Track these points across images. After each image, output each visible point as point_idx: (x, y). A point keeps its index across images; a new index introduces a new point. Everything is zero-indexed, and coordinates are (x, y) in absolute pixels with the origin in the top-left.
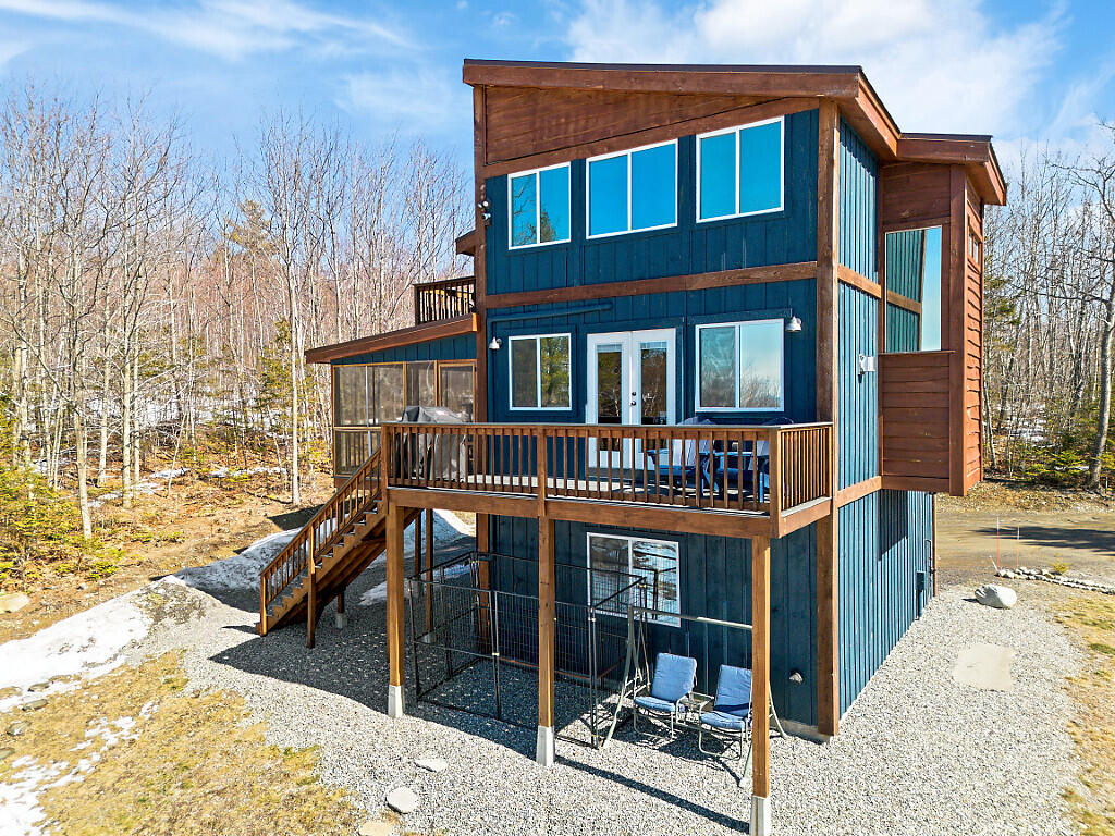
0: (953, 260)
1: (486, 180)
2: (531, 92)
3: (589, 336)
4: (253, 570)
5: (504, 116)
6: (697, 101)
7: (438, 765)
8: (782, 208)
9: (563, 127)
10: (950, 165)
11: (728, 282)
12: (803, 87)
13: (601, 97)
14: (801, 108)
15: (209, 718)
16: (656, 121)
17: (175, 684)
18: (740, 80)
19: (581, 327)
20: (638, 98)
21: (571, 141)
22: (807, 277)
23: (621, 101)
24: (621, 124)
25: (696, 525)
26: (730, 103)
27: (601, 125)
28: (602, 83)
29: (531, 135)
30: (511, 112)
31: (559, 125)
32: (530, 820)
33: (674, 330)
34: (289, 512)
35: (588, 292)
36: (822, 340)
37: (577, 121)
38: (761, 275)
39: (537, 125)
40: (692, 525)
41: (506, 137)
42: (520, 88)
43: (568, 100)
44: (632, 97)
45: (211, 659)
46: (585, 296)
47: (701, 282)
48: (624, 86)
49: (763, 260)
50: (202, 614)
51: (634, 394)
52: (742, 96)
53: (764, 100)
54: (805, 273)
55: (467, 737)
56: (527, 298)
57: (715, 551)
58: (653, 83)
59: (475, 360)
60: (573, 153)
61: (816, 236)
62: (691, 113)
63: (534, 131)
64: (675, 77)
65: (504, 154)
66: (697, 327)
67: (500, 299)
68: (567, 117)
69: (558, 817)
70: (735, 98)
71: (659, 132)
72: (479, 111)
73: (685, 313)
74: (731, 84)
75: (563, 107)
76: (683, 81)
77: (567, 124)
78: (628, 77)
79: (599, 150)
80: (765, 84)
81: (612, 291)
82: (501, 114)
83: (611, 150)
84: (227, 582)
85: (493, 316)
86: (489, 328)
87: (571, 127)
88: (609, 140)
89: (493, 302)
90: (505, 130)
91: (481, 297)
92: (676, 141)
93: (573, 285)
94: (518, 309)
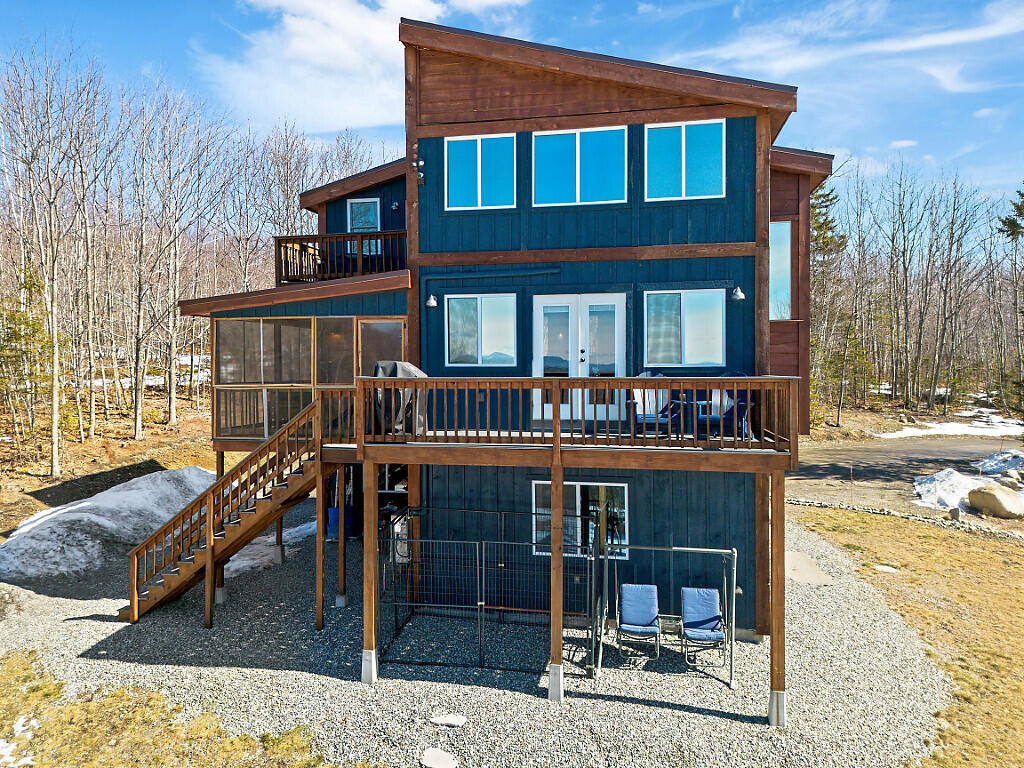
0: (802, 249)
1: (419, 139)
2: (471, 62)
3: (535, 297)
4: (51, 553)
5: (439, 81)
6: (645, 94)
7: (458, 720)
8: (724, 196)
9: (507, 100)
10: (798, 175)
11: (676, 254)
12: (750, 97)
13: (549, 78)
14: (741, 114)
15: (127, 721)
16: (606, 107)
17: (45, 690)
18: (694, 83)
19: (528, 288)
20: (586, 84)
21: (517, 114)
22: (746, 254)
23: (571, 83)
24: (569, 106)
25: (719, 464)
26: (678, 102)
27: (548, 104)
28: (558, 65)
29: (471, 103)
30: (446, 77)
31: (503, 97)
32: (584, 752)
33: (624, 295)
34: (48, 485)
35: (536, 256)
36: (760, 307)
37: (522, 96)
38: (707, 250)
39: (479, 94)
40: (715, 465)
41: (443, 101)
42: (459, 55)
43: (513, 75)
44: (580, 83)
45: (82, 656)
46: (532, 259)
47: (651, 253)
48: (582, 71)
49: (706, 238)
50: (19, 609)
51: (582, 352)
52: (688, 96)
53: (708, 103)
54: (746, 251)
55: (467, 688)
56: (470, 258)
57: (662, 490)
58: (611, 73)
59: (406, 317)
60: (520, 125)
61: (754, 222)
62: (640, 104)
63: (475, 99)
64: (631, 71)
65: (442, 117)
66: (646, 293)
67: (435, 257)
68: (512, 90)
69: (609, 745)
70: (682, 98)
71: (609, 117)
72: (412, 71)
73: (634, 281)
74: (685, 86)
75: (507, 81)
76: (641, 76)
77: (512, 97)
78: (586, 64)
79: (548, 126)
80: (717, 91)
81: (561, 256)
82: (437, 78)
83: (560, 127)
84: (22, 569)
85: (426, 274)
86: (423, 286)
87: (516, 101)
88: (558, 118)
89: (427, 260)
90: (442, 94)
91: (413, 254)
92: (625, 127)
93: (519, 249)
94: (456, 268)
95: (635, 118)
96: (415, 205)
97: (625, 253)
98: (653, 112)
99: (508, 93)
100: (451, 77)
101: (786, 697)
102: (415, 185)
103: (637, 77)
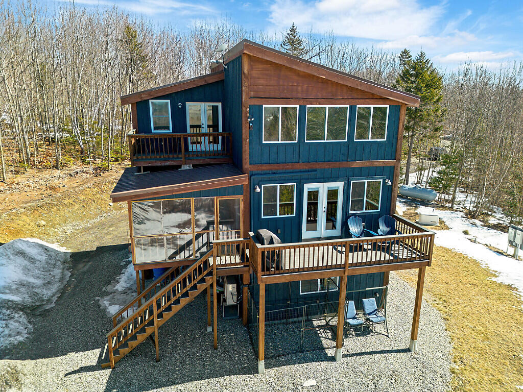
1: (250, 105)
3: (305, 184)
5: (260, 74)
6: (358, 91)
8: (385, 140)
9: (295, 87)
11: (365, 165)
14: (395, 104)
16: (341, 96)
18: (382, 91)
19: (302, 181)
21: (300, 96)
24: (324, 94)
26: (371, 96)
30: (264, 72)
31: (293, 86)
33: (343, 182)
37: (302, 86)
39: (281, 83)
41: (262, 85)
44: (329, 82)
46: (305, 167)
49: (377, 158)
54: (391, 164)
56: (275, 167)
59: (243, 196)
60: (301, 102)
62: (356, 96)
63: (279, 86)
65: (262, 94)
66: (352, 182)
68: (297, 82)
70: (373, 94)
72: (246, 67)
75: (295, 78)
77: (297, 86)
78: (337, 76)
80: (391, 95)
81: (317, 166)
82: (258, 72)
85: (253, 175)
86: (252, 181)
87: (299, 88)
88: (319, 100)
89: (254, 169)
90: (262, 81)
91: (247, 165)
92: (348, 106)
93: (299, 162)
94: (268, 172)
95: (353, 102)
96: (248, 140)
97: (345, 165)
98: (361, 100)
99: (295, 84)
100: (267, 72)
101: (417, 342)
102: (248, 129)
103: (359, 85)
